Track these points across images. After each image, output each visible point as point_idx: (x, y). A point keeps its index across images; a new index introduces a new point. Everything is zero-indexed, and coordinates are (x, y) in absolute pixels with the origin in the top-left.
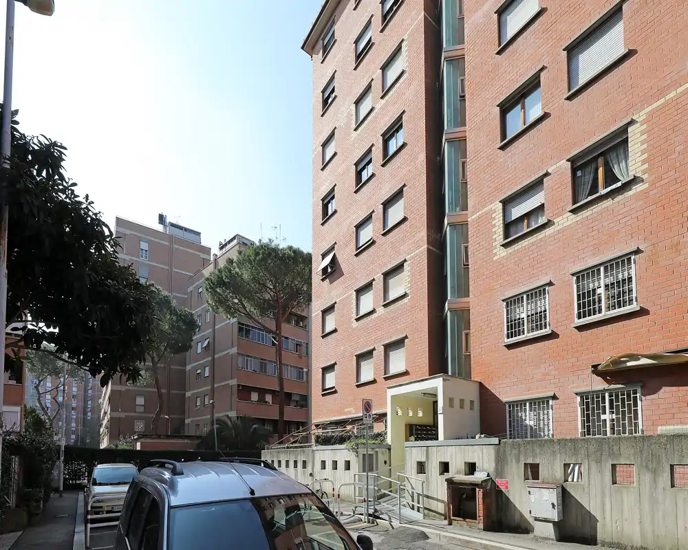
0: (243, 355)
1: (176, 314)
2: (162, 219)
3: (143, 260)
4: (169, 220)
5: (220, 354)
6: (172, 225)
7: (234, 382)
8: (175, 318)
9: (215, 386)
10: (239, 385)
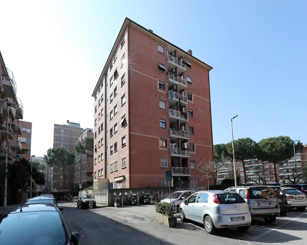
0: (89, 163)
1: (68, 154)
2: (68, 121)
3: (62, 135)
4: (70, 121)
5: (83, 163)
6: (71, 123)
7: (86, 171)
8: (68, 155)
9: (82, 172)
10: (87, 172)
